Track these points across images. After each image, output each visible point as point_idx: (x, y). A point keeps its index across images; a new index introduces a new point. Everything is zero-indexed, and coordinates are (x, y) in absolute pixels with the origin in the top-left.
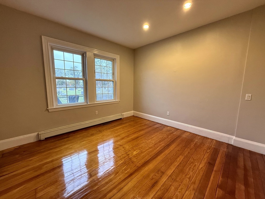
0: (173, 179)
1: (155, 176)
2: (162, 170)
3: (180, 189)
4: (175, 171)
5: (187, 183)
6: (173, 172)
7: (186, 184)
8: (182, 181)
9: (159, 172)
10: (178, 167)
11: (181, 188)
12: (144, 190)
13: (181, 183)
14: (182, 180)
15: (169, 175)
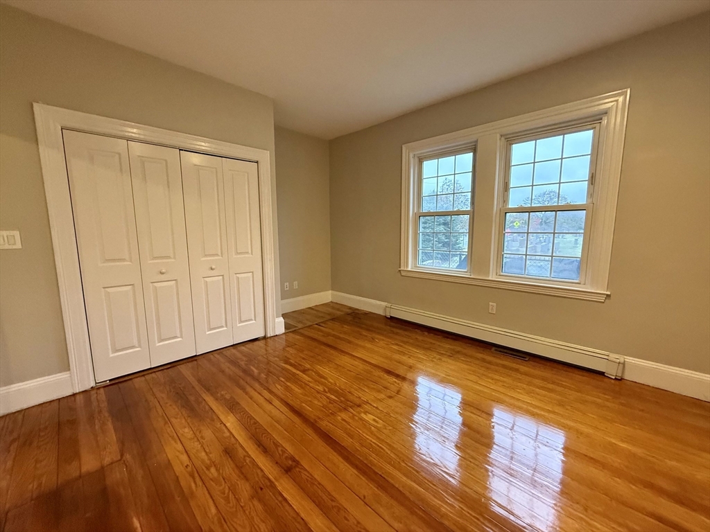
0: (261, 489)
1: (282, 450)
2: (298, 469)
3: (228, 495)
4: (285, 504)
5: (235, 525)
6: (285, 500)
7: (235, 520)
8: (247, 512)
9: (290, 462)
10: (299, 523)
11: (231, 501)
12: (257, 430)
13: (242, 507)
14: (250, 513)
15: (277, 483)
